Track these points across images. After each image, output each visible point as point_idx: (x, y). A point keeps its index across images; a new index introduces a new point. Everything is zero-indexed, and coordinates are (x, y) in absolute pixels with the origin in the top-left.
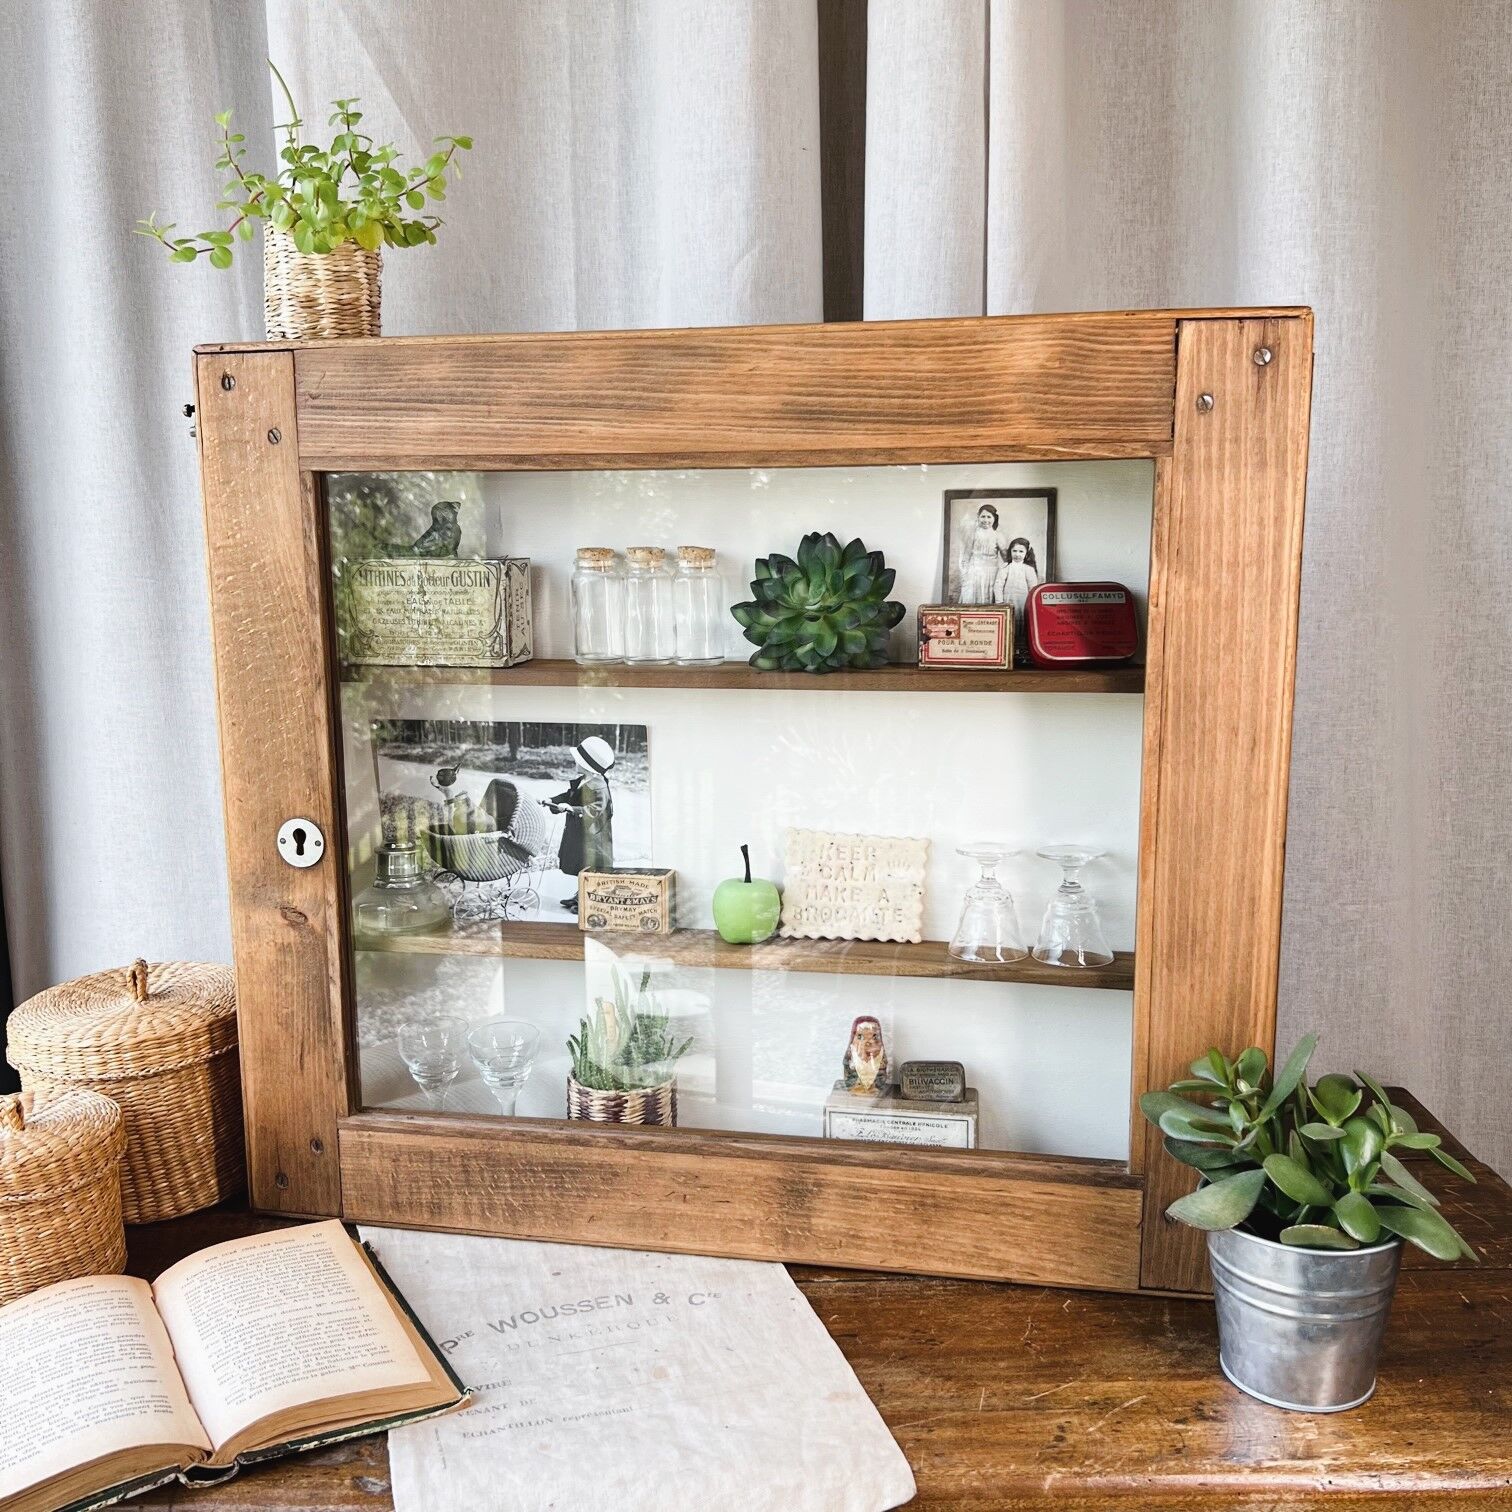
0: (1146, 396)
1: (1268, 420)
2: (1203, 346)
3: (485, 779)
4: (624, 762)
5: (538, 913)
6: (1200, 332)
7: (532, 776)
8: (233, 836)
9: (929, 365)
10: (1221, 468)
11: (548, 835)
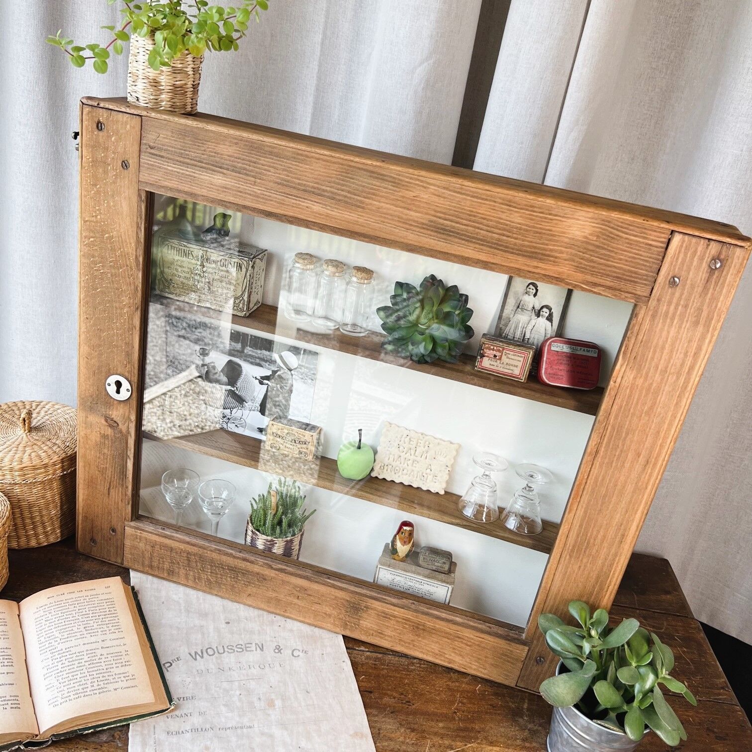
0: (642, 269)
1: (707, 301)
2: (683, 250)
3: (226, 358)
4: (303, 368)
5: (244, 431)
6: (684, 241)
7: (252, 363)
8: (82, 375)
9: (519, 220)
10: (672, 319)
11: (255, 394)
